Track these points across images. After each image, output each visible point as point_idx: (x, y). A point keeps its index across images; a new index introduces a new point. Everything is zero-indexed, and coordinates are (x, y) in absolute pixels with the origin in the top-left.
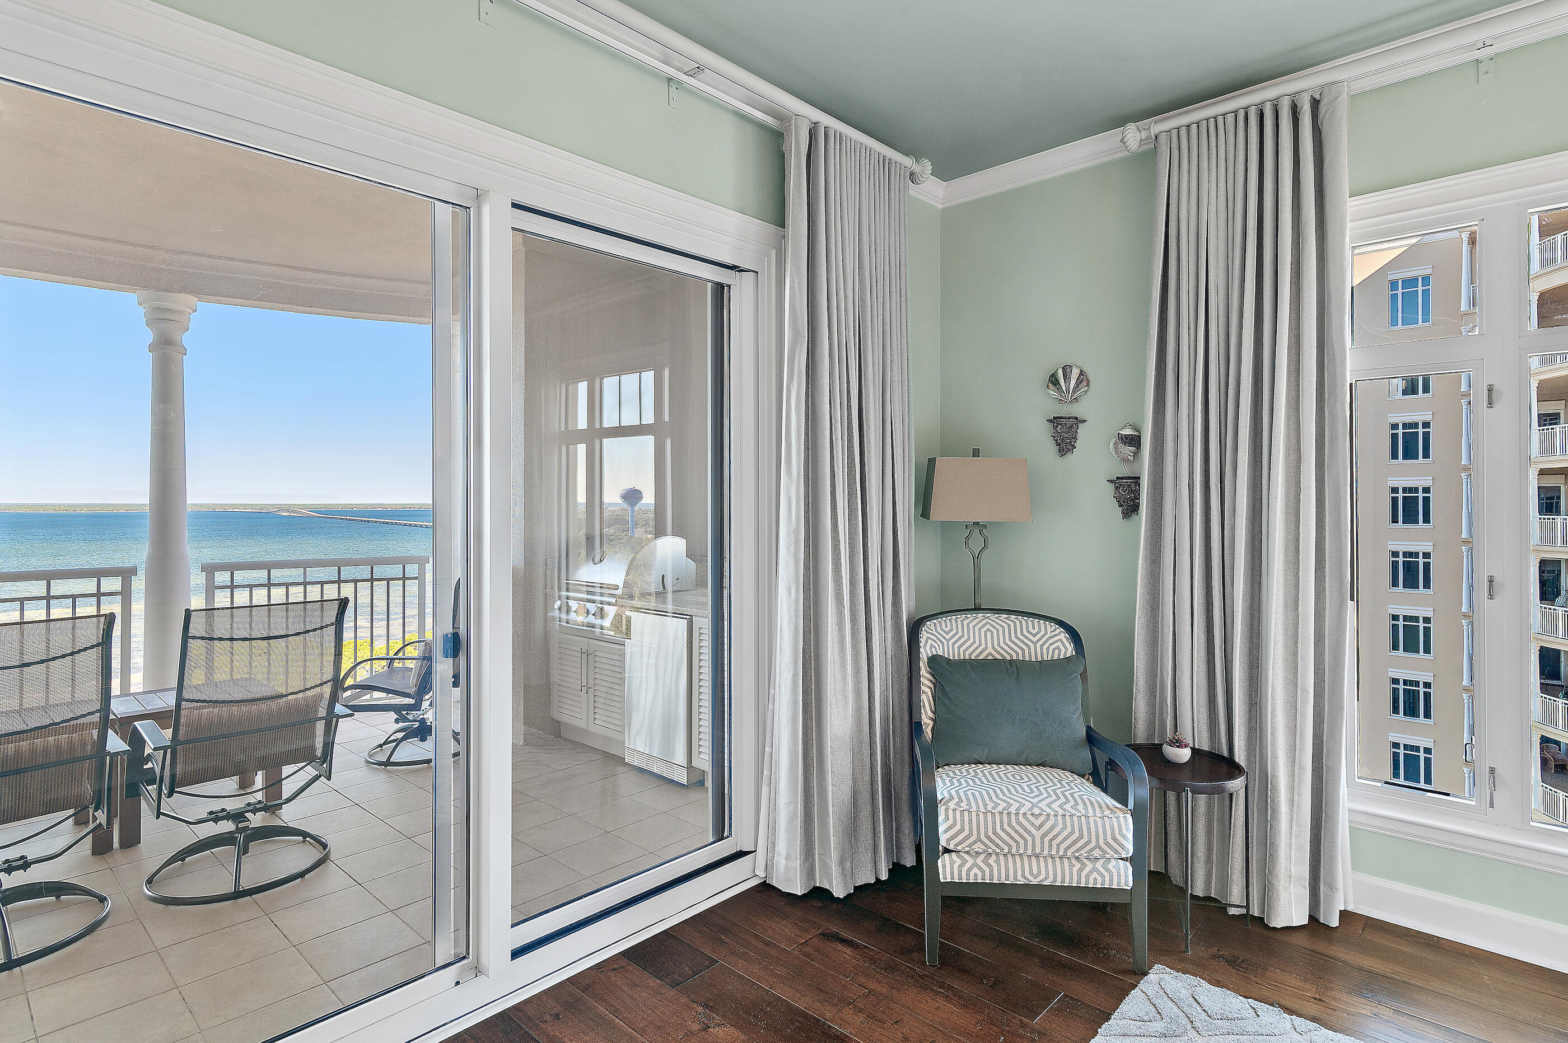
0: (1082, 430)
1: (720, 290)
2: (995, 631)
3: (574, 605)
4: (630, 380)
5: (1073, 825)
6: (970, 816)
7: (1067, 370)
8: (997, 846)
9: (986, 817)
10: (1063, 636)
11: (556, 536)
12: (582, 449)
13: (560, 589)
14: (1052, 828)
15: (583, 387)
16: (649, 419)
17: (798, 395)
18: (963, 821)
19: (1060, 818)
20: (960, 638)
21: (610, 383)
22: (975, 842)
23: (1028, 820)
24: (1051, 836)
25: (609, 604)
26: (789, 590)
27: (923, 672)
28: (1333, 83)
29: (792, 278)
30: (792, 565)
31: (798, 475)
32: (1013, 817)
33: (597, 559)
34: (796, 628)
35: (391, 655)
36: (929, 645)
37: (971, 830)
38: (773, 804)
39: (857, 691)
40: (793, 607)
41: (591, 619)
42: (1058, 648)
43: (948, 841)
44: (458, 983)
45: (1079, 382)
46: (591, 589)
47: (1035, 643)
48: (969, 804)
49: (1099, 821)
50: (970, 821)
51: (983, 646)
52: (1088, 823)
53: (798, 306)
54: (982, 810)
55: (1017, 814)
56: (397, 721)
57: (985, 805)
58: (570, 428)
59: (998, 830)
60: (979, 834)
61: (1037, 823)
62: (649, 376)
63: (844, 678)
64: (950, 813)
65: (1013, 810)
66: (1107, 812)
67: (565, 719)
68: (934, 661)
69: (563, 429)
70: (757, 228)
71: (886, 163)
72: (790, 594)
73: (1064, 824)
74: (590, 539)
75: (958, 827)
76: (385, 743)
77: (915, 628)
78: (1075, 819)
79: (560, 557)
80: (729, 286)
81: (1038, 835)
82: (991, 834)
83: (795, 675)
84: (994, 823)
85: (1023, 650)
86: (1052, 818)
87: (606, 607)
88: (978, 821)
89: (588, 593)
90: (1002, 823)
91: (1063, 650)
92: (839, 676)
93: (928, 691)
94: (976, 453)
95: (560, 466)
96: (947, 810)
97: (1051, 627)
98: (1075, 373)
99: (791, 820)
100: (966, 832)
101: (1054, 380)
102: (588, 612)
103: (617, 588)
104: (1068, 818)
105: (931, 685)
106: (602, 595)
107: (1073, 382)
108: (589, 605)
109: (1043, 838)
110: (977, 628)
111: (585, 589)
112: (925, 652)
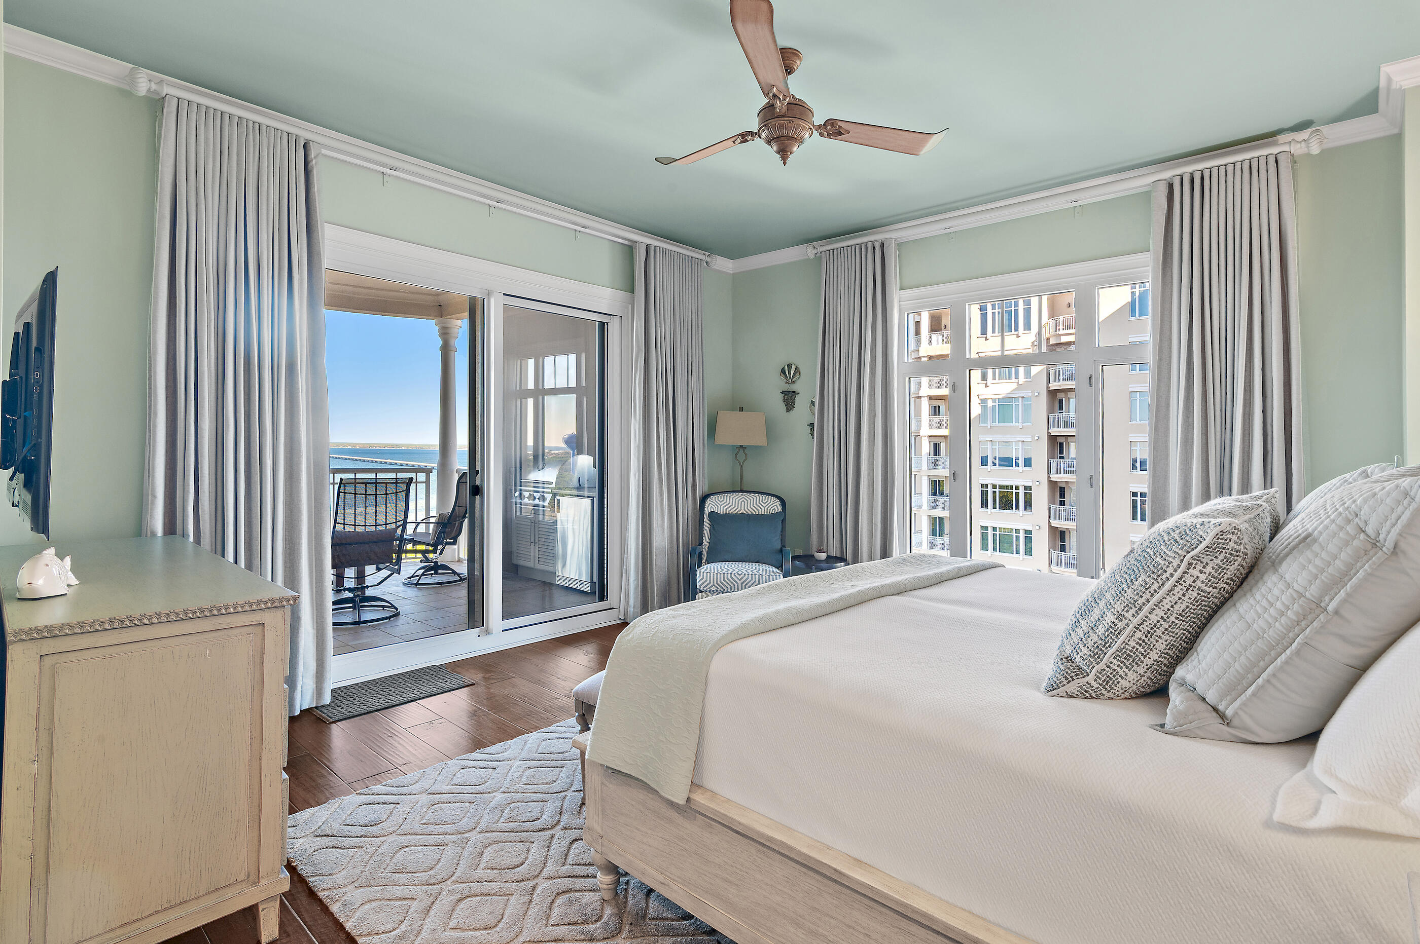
0: (797, 398)
1: (602, 325)
2: (746, 502)
3: (526, 494)
4: (561, 359)
5: (755, 579)
6: (710, 575)
7: (789, 366)
8: (722, 588)
9: (717, 575)
10: (778, 503)
11: (513, 455)
12: (530, 402)
13: (515, 486)
14: (746, 580)
15: (531, 362)
16: (573, 384)
17: (639, 379)
18: (707, 577)
19: (750, 576)
20: (727, 505)
21: (549, 360)
22: (712, 586)
23: (735, 576)
24: (745, 583)
25: (547, 493)
26: (635, 475)
27: (705, 520)
28: (889, 238)
29: (636, 321)
30: (636, 463)
31: (640, 419)
32: (729, 575)
33: (541, 467)
34: (638, 494)
35: (419, 520)
36: (710, 507)
37: (710, 581)
38: (628, 580)
39: (671, 528)
40: (637, 484)
41: (537, 502)
42: (774, 509)
43: (700, 586)
44: (479, 636)
45: (795, 373)
46: (536, 485)
47: (764, 507)
48: (711, 570)
49: (767, 577)
50: (710, 577)
51: (739, 508)
52: (762, 578)
53: (639, 336)
54: (716, 572)
55: (731, 574)
56: (421, 561)
57: (718, 570)
58: (523, 388)
59: (722, 581)
60: (714, 582)
61: (740, 577)
62: (573, 357)
63: (663, 520)
64: (702, 573)
65: (729, 572)
66: (772, 574)
67: (521, 562)
68: (712, 514)
69: (518, 388)
70: (621, 295)
71: (690, 260)
72: (635, 478)
73: (752, 578)
74: (536, 457)
75: (705, 579)
76: (413, 576)
77: (704, 499)
78: (757, 576)
79: (515, 468)
80: (607, 323)
81: (740, 583)
82: (719, 583)
83: (638, 517)
84: (721, 578)
85: (759, 510)
86: (747, 575)
87: (545, 495)
88: (714, 577)
89: (534, 487)
90: (724, 577)
91: (777, 509)
92: (660, 518)
93: (707, 529)
94: (741, 409)
95: (516, 412)
96: (700, 572)
97: (773, 499)
98: (793, 367)
99: (636, 588)
100: (708, 582)
101: (783, 371)
102: (535, 498)
103: (551, 483)
104: (753, 576)
105: (709, 526)
106: (543, 488)
107: (792, 373)
108: (535, 494)
109: (742, 584)
110: (737, 500)
111: (532, 485)
112: (707, 510)
